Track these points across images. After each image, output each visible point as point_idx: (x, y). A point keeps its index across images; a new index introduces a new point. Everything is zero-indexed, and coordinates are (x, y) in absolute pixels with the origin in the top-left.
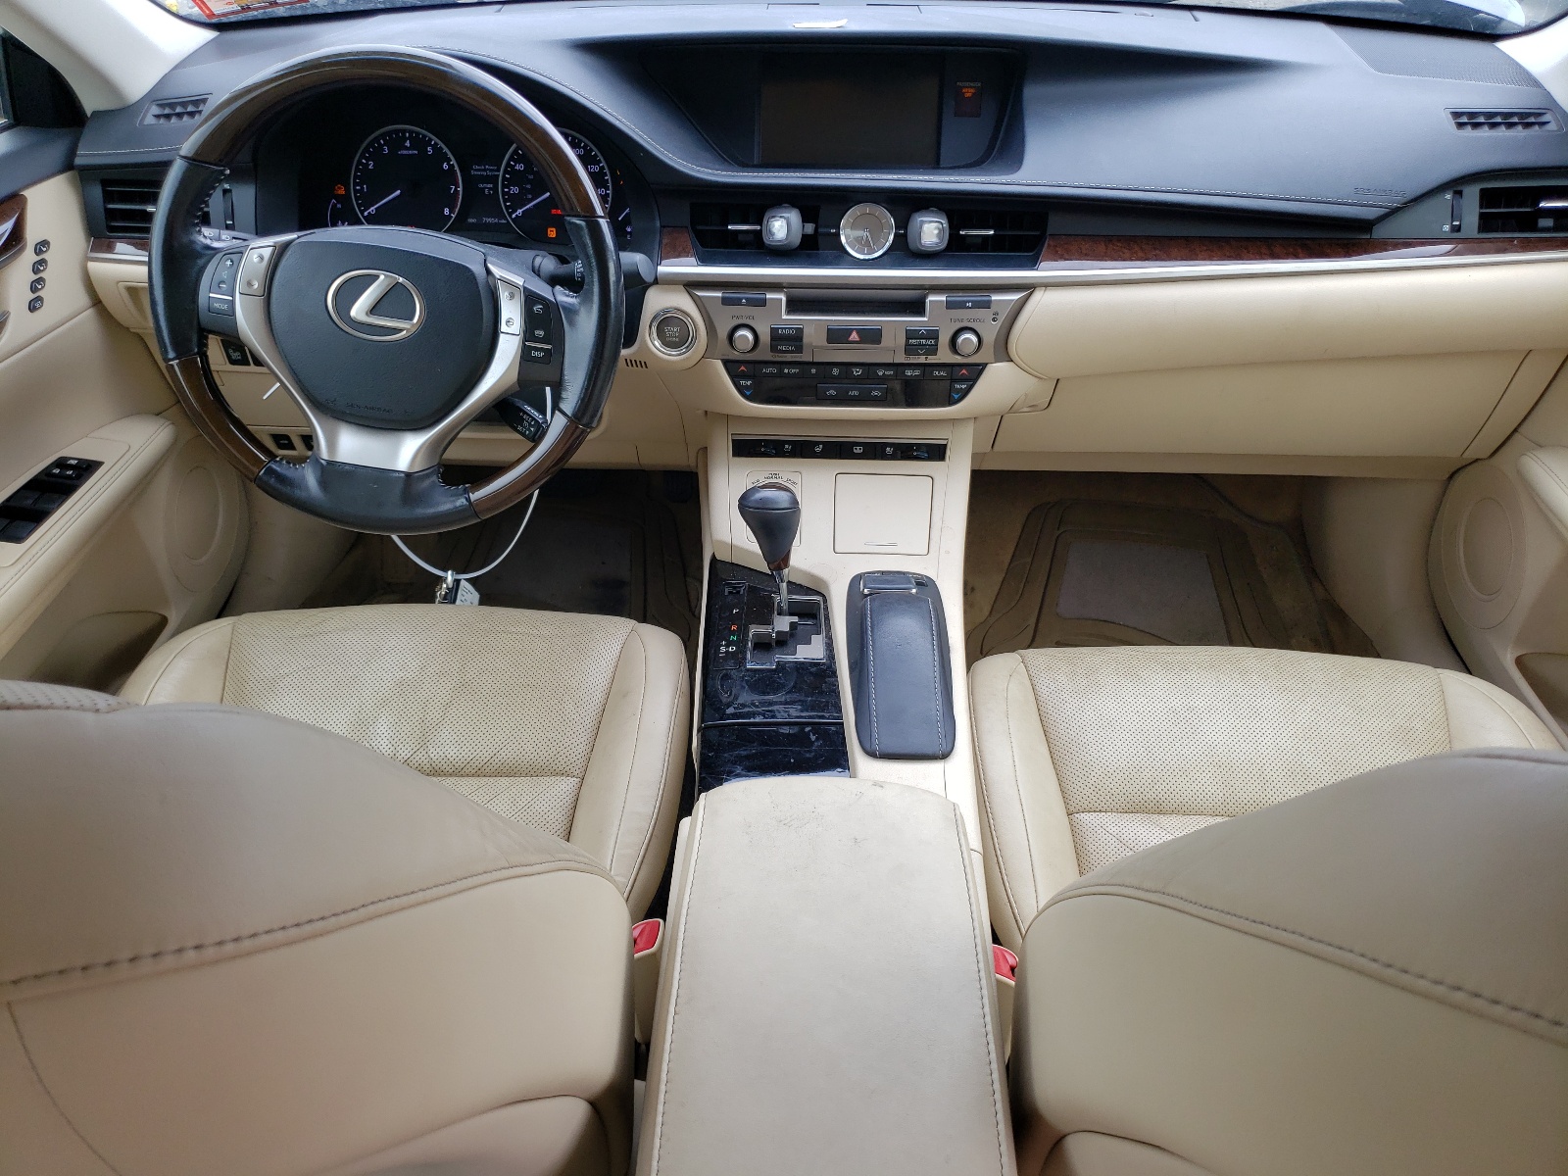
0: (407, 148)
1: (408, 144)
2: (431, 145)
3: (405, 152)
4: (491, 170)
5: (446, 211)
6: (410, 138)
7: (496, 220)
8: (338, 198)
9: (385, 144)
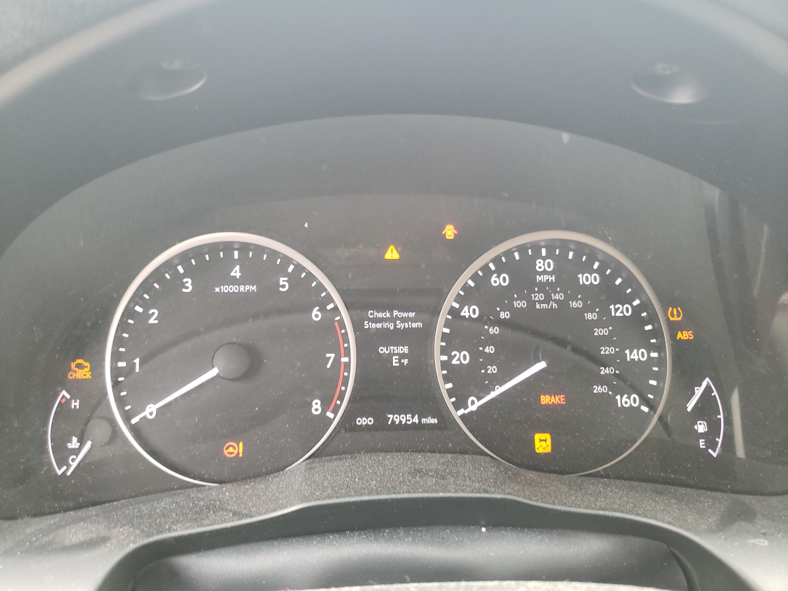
0: (234, 281)
1: (236, 272)
2: (286, 274)
3: (233, 289)
4: (403, 320)
5: (316, 407)
6: (242, 261)
7: (416, 420)
8: (76, 388)
9: (185, 275)
